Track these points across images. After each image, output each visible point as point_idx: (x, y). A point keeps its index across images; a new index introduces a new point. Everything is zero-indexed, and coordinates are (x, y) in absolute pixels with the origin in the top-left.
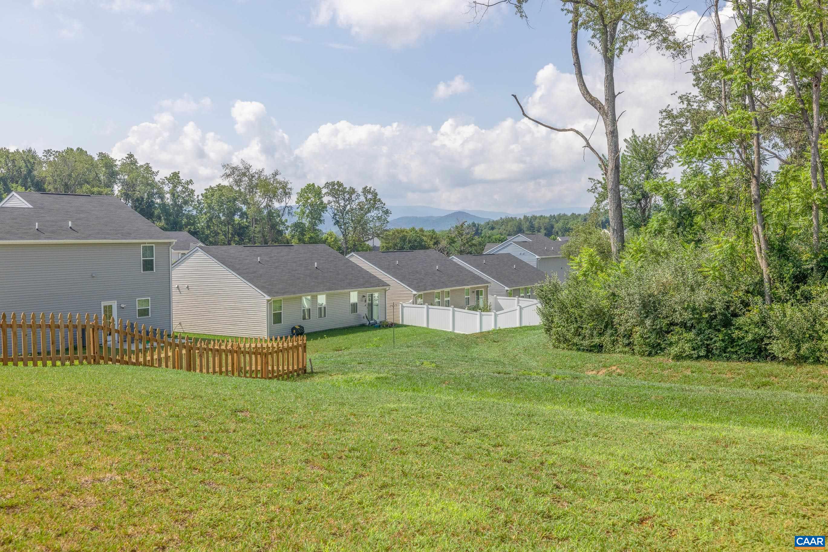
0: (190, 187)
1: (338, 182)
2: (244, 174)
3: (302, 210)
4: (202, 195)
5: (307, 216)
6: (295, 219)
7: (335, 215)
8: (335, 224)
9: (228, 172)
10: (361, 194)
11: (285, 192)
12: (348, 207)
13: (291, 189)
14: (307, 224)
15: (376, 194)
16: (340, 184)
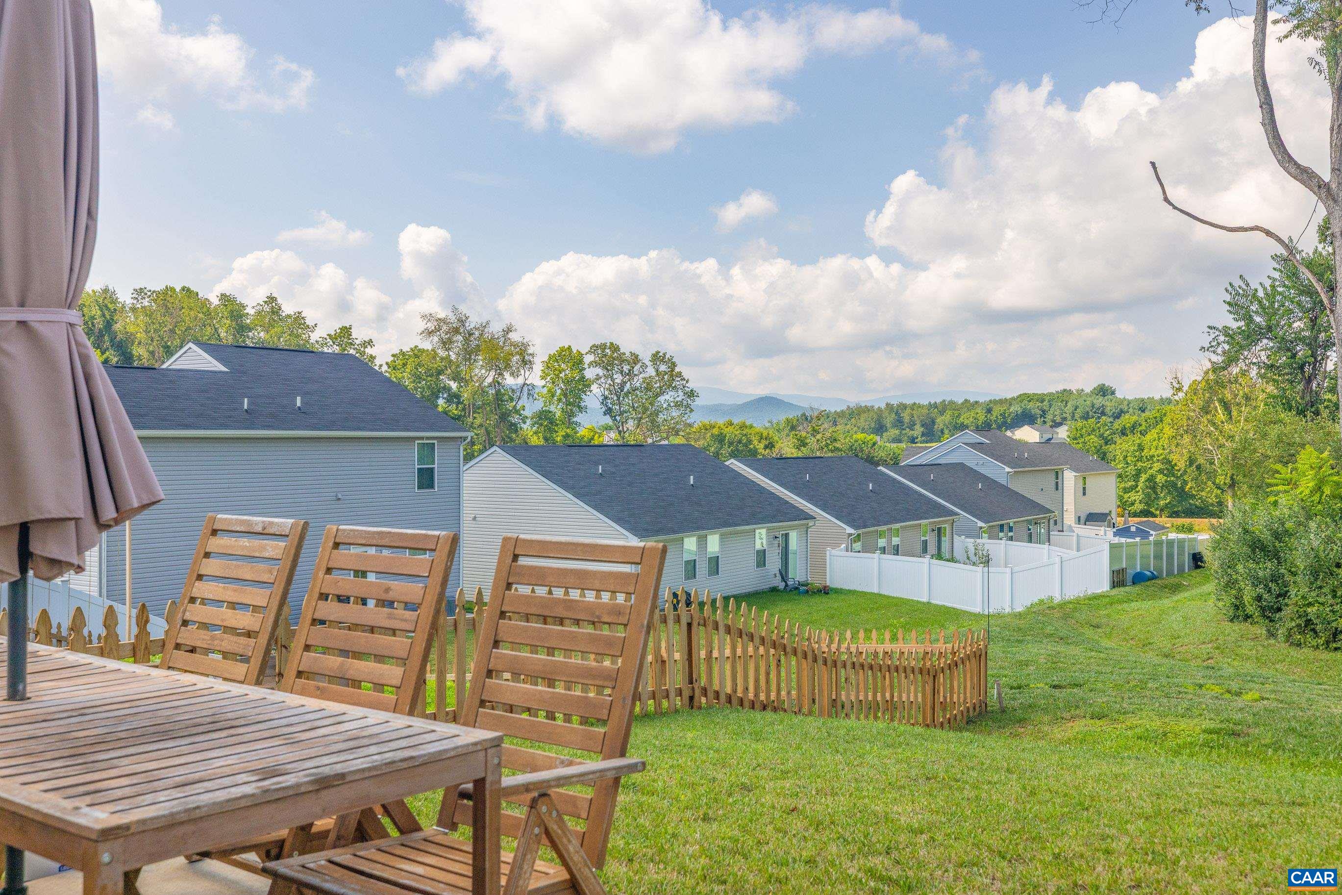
0: (369, 351)
1: (612, 344)
2: (456, 331)
3: (550, 391)
4: (387, 363)
5: (559, 400)
6: (539, 405)
7: (606, 398)
8: (605, 414)
9: (431, 326)
10: (649, 364)
11: (523, 361)
12: (628, 385)
13: (532, 355)
14: (558, 414)
15: (674, 365)
16: (615, 348)
